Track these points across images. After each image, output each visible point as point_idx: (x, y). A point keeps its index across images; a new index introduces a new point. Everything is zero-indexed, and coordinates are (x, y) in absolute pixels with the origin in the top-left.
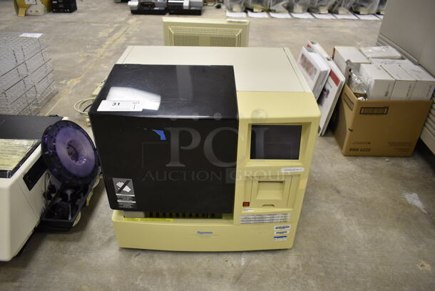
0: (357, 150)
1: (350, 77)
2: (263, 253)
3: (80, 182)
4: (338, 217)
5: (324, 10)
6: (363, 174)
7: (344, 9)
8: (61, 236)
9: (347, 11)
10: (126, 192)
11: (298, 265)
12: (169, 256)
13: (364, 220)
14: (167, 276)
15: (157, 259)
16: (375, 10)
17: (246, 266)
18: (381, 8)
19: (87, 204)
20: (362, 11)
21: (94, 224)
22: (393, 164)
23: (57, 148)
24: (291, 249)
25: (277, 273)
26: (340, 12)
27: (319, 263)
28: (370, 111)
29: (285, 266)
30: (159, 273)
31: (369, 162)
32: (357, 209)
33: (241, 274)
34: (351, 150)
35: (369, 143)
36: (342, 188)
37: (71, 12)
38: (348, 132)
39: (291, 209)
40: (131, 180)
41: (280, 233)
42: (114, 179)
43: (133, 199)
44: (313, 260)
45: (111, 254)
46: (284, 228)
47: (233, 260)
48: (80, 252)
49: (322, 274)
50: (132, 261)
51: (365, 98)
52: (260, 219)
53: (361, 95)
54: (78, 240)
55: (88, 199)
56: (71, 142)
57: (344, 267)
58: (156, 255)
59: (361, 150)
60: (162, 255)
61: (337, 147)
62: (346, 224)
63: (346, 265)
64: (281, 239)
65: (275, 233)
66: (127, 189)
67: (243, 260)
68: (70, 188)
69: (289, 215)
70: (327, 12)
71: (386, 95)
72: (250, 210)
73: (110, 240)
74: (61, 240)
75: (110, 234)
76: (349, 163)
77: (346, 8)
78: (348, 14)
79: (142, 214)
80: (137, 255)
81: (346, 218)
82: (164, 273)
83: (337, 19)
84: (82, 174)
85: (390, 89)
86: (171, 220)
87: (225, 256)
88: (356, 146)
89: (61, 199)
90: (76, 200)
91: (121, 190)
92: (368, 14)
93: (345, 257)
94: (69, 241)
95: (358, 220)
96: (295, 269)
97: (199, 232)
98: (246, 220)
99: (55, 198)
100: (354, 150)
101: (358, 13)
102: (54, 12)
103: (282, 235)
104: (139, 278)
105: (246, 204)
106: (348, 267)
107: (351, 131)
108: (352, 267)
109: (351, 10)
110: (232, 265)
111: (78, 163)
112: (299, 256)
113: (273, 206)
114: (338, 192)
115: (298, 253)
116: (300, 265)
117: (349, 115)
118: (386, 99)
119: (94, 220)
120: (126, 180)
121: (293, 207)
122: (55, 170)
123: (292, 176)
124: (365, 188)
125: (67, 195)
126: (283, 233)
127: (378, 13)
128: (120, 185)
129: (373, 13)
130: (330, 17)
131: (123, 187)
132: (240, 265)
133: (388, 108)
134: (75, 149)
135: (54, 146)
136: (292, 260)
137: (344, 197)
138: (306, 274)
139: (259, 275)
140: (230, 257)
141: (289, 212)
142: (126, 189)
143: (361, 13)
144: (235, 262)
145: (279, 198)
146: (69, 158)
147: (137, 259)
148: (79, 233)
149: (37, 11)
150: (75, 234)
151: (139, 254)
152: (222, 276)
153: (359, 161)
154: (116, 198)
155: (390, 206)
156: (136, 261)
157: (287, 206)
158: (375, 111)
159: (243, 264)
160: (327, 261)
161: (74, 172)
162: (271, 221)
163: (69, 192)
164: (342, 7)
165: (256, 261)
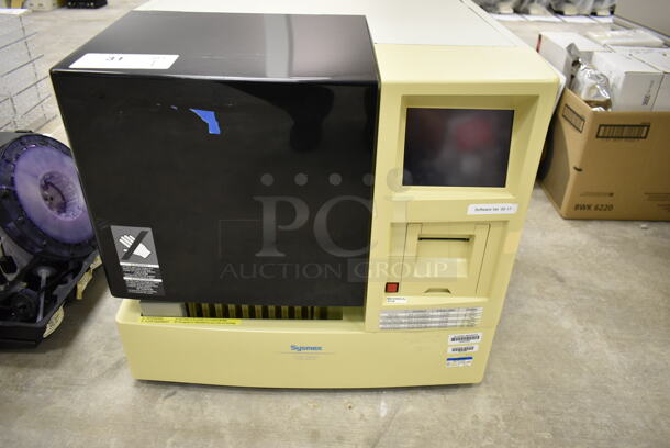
0: (589, 207)
1: (573, 77)
2: (423, 392)
3: (66, 253)
4: (567, 323)
5: (506, 8)
6: (603, 250)
7: (539, 6)
8: (21, 356)
9: (544, 9)
10: (140, 259)
11: (496, 418)
12: (235, 397)
13: (616, 331)
14: (228, 438)
15: (209, 402)
16: (588, 9)
17: (391, 418)
18: (599, 5)
19: (79, 297)
20: (567, 9)
21: (92, 335)
22: (656, 234)
23: (17, 181)
24: (479, 385)
25: (452, 433)
26: (532, 11)
27: (537, 413)
28: (616, 132)
29: (469, 418)
30: (210, 432)
31: (612, 230)
32: (598, 311)
33: (380, 435)
34: (577, 207)
35: (611, 195)
36: (567, 273)
37: (96, 7)
38: (573, 172)
39: (484, 299)
40: (149, 230)
41: (460, 350)
42: (115, 229)
43: (156, 273)
44: (524, 407)
45: (118, 393)
46: (468, 338)
47: (362, 406)
48: (56, 388)
49: (547, 435)
50: (158, 406)
51: (606, 108)
52: (419, 320)
53: (598, 104)
54: (55, 364)
55: (82, 287)
56: (51, 175)
57: (589, 419)
58: (208, 395)
59: (596, 208)
60: (220, 395)
61: (549, 205)
62: (583, 338)
63: (593, 417)
64: (460, 364)
65: (450, 350)
66: (142, 251)
67: (384, 405)
68: (45, 264)
69: (480, 310)
70: (512, 11)
71: (646, 102)
72: (399, 300)
73: (118, 365)
74: (21, 365)
75: (119, 354)
76: (575, 230)
77: (543, 5)
78: (545, 14)
79: (177, 308)
80: (170, 395)
81: (581, 328)
82: (223, 431)
83: (528, 21)
84: (69, 237)
85: (654, 90)
86: (238, 321)
87: (347, 398)
88: (586, 201)
89: (25, 284)
90: (54, 287)
91: (129, 255)
92: (578, 15)
93: (589, 400)
94: (36, 366)
95: (605, 331)
96: (489, 425)
97: (294, 348)
98: (392, 322)
99: (13, 283)
100: (583, 207)
101: (562, 13)
102: (70, 7)
103: (463, 354)
104: (169, 441)
105: (392, 288)
106: (598, 421)
107: (579, 170)
108: (605, 421)
109: (550, 8)
110: (362, 415)
111: (62, 217)
112: (496, 398)
113: (448, 291)
114: (561, 280)
115: (495, 394)
116: (500, 418)
117: (575, 143)
118: (646, 109)
119: (91, 327)
120: (138, 230)
121: (488, 295)
122: (11, 225)
123: (489, 224)
124: (610, 273)
125: (40, 278)
126: (465, 349)
127: (594, 14)
128: (127, 241)
129: (585, 13)
130: (517, 18)
131: (134, 246)
132: (378, 416)
133: (649, 127)
134: (59, 192)
135: (13, 178)
136: (482, 406)
137: (572, 288)
138: (514, 436)
139: (418, 437)
140: (356, 399)
141: (479, 304)
142: (139, 251)
143: (566, 13)
144: (367, 411)
145: (461, 274)
146: (44, 204)
147: (168, 402)
148: (59, 352)
149: (41, 5)
150: (50, 353)
151: (174, 393)
152: (340, 439)
153: (593, 227)
154: (120, 272)
155: (662, 304)
156: (167, 407)
157: (476, 293)
158: (626, 132)
159: (383, 414)
160: (553, 409)
161: (53, 231)
162: (443, 325)
163: (44, 273)
164: (535, 4)
165: (410, 408)
